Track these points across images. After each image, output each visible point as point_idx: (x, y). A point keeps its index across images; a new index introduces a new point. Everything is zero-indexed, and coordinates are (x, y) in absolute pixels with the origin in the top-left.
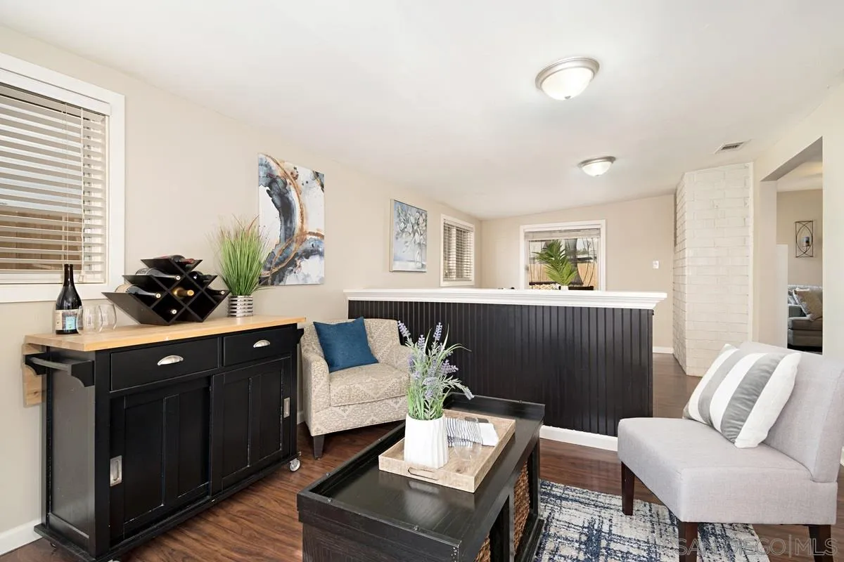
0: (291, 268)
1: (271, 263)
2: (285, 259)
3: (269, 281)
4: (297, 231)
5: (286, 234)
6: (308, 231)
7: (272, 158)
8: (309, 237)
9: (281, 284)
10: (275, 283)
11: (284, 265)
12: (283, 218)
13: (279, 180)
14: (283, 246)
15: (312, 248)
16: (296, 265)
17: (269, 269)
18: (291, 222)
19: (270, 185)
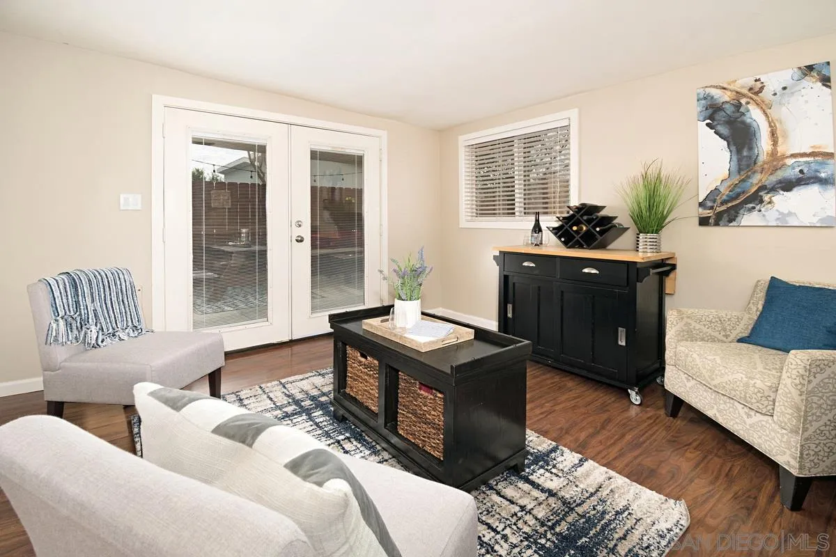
0: (751, 205)
1: (714, 201)
2: (738, 195)
3: (712, 221)
4: (763, 158)
5: (739, 165)
6: (789, 153)
7: (716, 87)
8: (790, 162)
9: (731, 224)
10: (721, 223)
11: (738, 202)
12: (733, 148)
13: (727, 106)
14: (736, 179)
15: (801, 176)
16: (761, 201)
17: (712, 208)
18: (751, 149)
19: (711, 117)
